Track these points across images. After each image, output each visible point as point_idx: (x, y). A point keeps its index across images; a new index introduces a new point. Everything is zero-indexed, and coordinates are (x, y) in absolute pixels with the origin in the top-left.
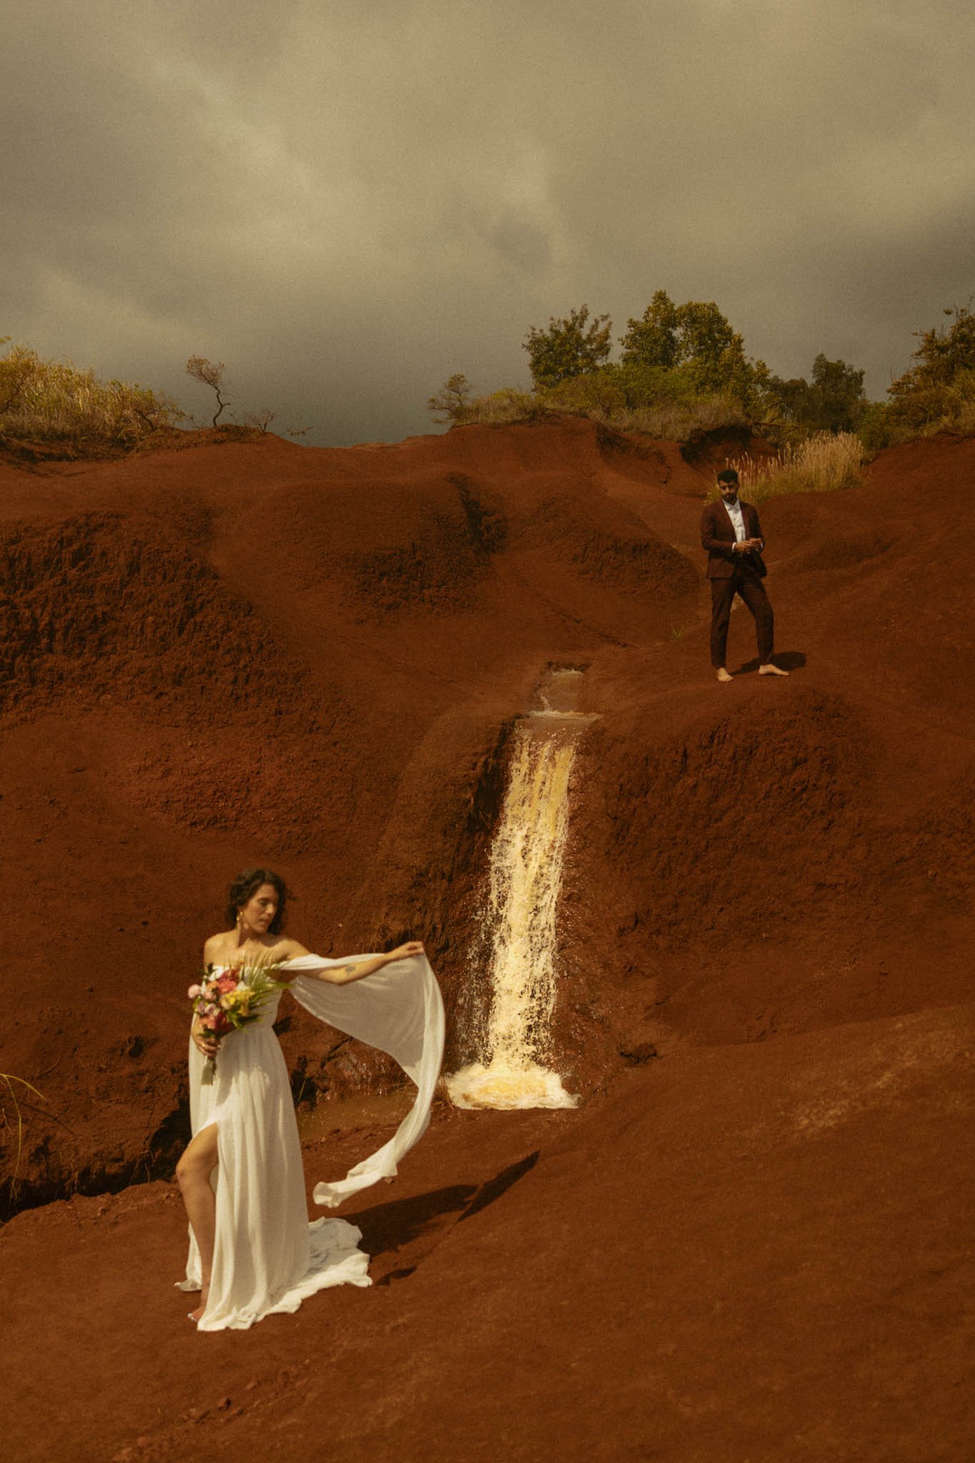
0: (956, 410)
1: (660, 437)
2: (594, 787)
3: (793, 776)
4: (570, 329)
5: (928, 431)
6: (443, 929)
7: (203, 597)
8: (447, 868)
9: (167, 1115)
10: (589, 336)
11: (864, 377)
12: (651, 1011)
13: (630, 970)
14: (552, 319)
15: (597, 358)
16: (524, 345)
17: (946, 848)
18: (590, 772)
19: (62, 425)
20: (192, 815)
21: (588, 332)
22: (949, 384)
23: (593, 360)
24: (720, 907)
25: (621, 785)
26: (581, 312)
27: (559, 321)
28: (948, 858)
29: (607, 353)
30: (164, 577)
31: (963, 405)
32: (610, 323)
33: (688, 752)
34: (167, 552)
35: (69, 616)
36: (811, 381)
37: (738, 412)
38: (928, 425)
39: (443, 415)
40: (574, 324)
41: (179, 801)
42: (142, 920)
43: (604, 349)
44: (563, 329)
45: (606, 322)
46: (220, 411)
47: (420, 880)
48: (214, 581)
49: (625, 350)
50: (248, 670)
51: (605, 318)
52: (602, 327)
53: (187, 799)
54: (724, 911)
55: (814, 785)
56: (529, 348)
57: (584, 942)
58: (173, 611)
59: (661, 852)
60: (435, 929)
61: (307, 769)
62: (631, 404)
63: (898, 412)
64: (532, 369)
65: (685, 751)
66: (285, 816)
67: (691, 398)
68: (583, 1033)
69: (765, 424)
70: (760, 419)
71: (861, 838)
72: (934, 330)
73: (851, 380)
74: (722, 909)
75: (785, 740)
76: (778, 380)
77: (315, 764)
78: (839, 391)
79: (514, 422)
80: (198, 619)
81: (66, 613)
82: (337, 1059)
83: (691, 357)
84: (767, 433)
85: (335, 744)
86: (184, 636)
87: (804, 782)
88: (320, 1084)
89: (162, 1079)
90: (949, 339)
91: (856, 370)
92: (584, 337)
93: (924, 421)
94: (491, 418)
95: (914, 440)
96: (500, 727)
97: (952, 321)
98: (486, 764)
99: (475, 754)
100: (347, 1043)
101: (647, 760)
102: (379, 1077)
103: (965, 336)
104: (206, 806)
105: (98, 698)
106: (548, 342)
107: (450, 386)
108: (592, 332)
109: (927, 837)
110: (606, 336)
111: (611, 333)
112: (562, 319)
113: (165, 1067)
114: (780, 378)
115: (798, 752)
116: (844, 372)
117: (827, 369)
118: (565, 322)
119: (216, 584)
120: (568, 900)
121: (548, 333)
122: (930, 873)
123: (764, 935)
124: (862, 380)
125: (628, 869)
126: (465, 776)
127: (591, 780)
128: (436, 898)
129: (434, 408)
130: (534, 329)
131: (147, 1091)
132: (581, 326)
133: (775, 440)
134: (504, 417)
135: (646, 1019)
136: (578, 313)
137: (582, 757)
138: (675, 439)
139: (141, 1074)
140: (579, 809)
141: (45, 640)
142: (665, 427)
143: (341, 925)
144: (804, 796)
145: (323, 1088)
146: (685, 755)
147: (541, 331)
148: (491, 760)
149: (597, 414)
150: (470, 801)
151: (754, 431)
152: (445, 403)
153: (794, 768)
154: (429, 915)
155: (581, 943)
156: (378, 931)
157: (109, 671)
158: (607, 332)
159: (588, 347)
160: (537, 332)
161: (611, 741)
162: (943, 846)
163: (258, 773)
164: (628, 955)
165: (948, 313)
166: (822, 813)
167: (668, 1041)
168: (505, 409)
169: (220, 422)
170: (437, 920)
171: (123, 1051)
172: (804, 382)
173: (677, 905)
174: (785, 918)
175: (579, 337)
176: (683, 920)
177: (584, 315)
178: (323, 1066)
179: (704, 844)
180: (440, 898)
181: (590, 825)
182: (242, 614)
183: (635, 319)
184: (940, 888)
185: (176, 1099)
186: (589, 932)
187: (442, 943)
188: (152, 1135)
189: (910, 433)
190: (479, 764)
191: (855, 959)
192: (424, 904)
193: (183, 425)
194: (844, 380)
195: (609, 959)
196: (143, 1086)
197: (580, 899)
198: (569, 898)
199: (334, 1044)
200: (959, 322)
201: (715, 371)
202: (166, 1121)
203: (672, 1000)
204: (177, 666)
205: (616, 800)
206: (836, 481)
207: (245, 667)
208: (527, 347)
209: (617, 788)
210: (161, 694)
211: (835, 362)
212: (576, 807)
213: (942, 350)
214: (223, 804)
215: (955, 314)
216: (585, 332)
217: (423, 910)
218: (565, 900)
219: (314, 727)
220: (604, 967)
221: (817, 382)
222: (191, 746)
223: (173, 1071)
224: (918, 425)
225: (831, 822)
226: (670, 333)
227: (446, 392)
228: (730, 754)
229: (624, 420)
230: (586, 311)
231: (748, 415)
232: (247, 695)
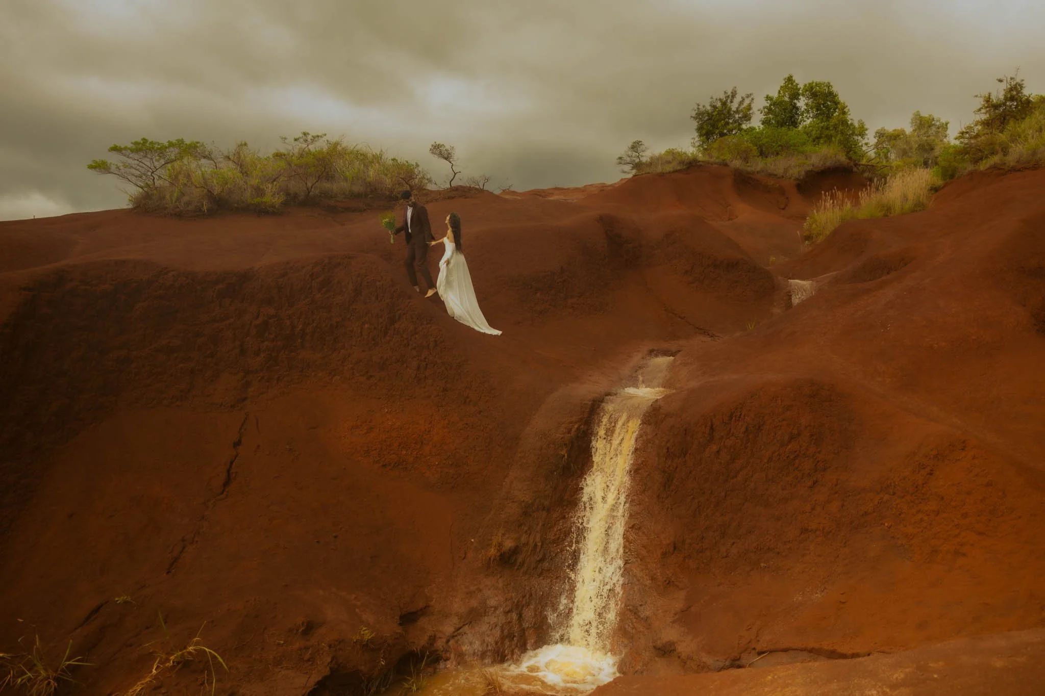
0: (1005, 151)
1: (783, 177)
2: (652, 448)
3: (790, 447)
4: (724, 104)
5: (983, 166)
6: (542, 546)
7: (400, 312)
8: (547, 503)
9: (320, 678)
10: (737, 108)
11: (948, 125)
12: (677, 617)
13: (669, 583)
14: (712, 98)
15: (743, 123)
16: (692, 117)
17: (899, 506)
18: (649, 437)
19: (357, 188)
20: (384, 459)
21: (737, 106)
22: (1001, 132)
23: (740, 124)
24: (732, 541)
25: (668, 449)
26: (732, 93)
27: (716, 99)
28: (900, 515)
29: (749, 119)
30: (377, 298)
31: (1011, 147)
32: (753, 99)
33: (714, 426)
34: (379, 281)
35: (315, 325)
36: (909, 130)
37: (842, 158)
38: (984, 162)
39: (627, 168)
40: (727, 100)
41: (376, 449)
42: (334, 534)
43: (747, 117)
44: (719, 104)
45: (750, 99)
46: (454, 177)
47: (527, 511)
48: (409, 301)
49: (764, 117)
50: (427, 360)
51: (748, 96)
52: (747, 102)
53: (382, 449)
54: (735, 545)
55: (804, 454)
56: (695, 118)
57: (641, 560)
58: (381, 320)
59: (694, 498)
60: (536, 545)
61: (461, 430)
62: (762, 154)
63: (963, 152)
64: (697, 132)
65: (712, 425)
66: (445, 462)
67: (809, 148)
68: (634, 628)
69: (862, 165)
70: (859, 161)
71: (837, 495)
72: (990, 94)
73: (938, 128)
74: (733, 543)
75: (783, 420)
76: (884, 130)
77: (467, 426)
78: (929, 136)
79: (675, 171)
80: (397, 326)
81: (313, 322)
82: (459, 637)
83: (811, 119)
84: (864, 171)
85: (480, 412)
86: (388, 338)
87: (796, 451)
88: (444, 655)
89: (321, 652)
90: (1002, 97)
91: (943, 121)
92: (734, 109)
93: (981, 159)
94: (659, 169)
95: (971, 173)
96: (590, 403)
97: (1004, 86)
98: (578, 429)
99: (571, 422)
100: (467, 626)
101: (686, 431)
102: (486, 651)
103: (1014, 97)
104: (394, 454)
105: (332, 379)
106: (708, 114)
107: (632, 148)
108: (740, 105)
109: (886, 497)
110: (749, 108)
111: (752, 105)
112: (718, 98)
113: (325, 644)
114: (885, 128)
115: (793, 429)
116: (933, 123)
117: (921, 121)
118: (720, 100)
119: (409, 303)
120: (633, 527)
121: (709, 108)
122: (886, 524)
123: (762, 565)
124: (947, 128)
125: (671, 509)
126: (562, 438)
127: (650, 443)
128: (538, 525)
129: (620, 163)
130: (698, 105)
131: (308, 660)
132: (732, 102)
133: (870, 175)
134: (669, 168)
135: (673, 622)
136: (729, 93)
137: (645, 426)
138: (793, 178)
139: (307, 648)
140: (642, 463)
141: (299, 341)
142: (786, 170)
143: (473, 540)
144: (797, 461)
145: (445, 659)
146: (712, 428)
147: (704, 106)
148: (582, 426)
149: (737, 163)
150: (564, 456)
151: (855, 169)
152: (628, 159)
153: (790, 442)
154: (532, 537)
155: (639, 560)
156: (495, 546)
157: (339, 360)
158: (749, 105)
159: (737, 116)
160: (701, 107)
161: (664, 416)
162: (897, 505)
163: (429, 431)
164: (668, 572)
165: (1001, 81)
166: (809, 475)
167: (685, 642)
168: (669, 162)
169: (454, 184)
170: (538, 539)
171: (297, 630)
172: (904, 131)
173: (703, 538)
174: (778, 553)
175: (730, 109)
176: (707, 548)
177: (734, 95)
178: (448, 641)
179: (723, 494)
180: (540, 524)
181: (648, 475)
182: (425, 323)
183: (770, 95)
184: (893, 537)
185: (328, 669)
186: (644, 552)
187: (541, 556)
188: (307, 693)
189: (970, 167)
190: (573, 430)
191: (825, 588)
192: (529, 529)
193: (431, 187)
194: (934, 128)
195: (655, 574)
196: (307, 657)
197: (640, 528)
198: (632, 527)
199: (457, 626)
200: (1009, 86)
201: (827, 128)
202: (318, 683)
203: (693, 609)
204: (382, 357)
205: (664, 459)
206: (908, 205)
207: (425, 358)
208: (694, 118)
209: (665, 451)
210: (371, 376)
211: (927, 116)
212: (640, 461)
213: (996, 107)
214: (405, 452)
215: (1005, 82)
216: (734, 106)
217: (529, 532)
218: (630, 528)
219: (468, 400)
220: (652, 580)
221: (913, 130)
222: (387, 412)
223: (330, 646)
224: (976, 161)
225: (815, 483)
226: (795, 104)
227: (630, 153)
228: (743, 429)
229: (758, 165)
230: (735, 91)
231: (850, 158)
232: (425, 377)
